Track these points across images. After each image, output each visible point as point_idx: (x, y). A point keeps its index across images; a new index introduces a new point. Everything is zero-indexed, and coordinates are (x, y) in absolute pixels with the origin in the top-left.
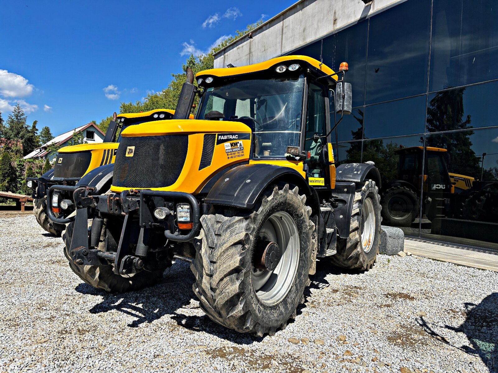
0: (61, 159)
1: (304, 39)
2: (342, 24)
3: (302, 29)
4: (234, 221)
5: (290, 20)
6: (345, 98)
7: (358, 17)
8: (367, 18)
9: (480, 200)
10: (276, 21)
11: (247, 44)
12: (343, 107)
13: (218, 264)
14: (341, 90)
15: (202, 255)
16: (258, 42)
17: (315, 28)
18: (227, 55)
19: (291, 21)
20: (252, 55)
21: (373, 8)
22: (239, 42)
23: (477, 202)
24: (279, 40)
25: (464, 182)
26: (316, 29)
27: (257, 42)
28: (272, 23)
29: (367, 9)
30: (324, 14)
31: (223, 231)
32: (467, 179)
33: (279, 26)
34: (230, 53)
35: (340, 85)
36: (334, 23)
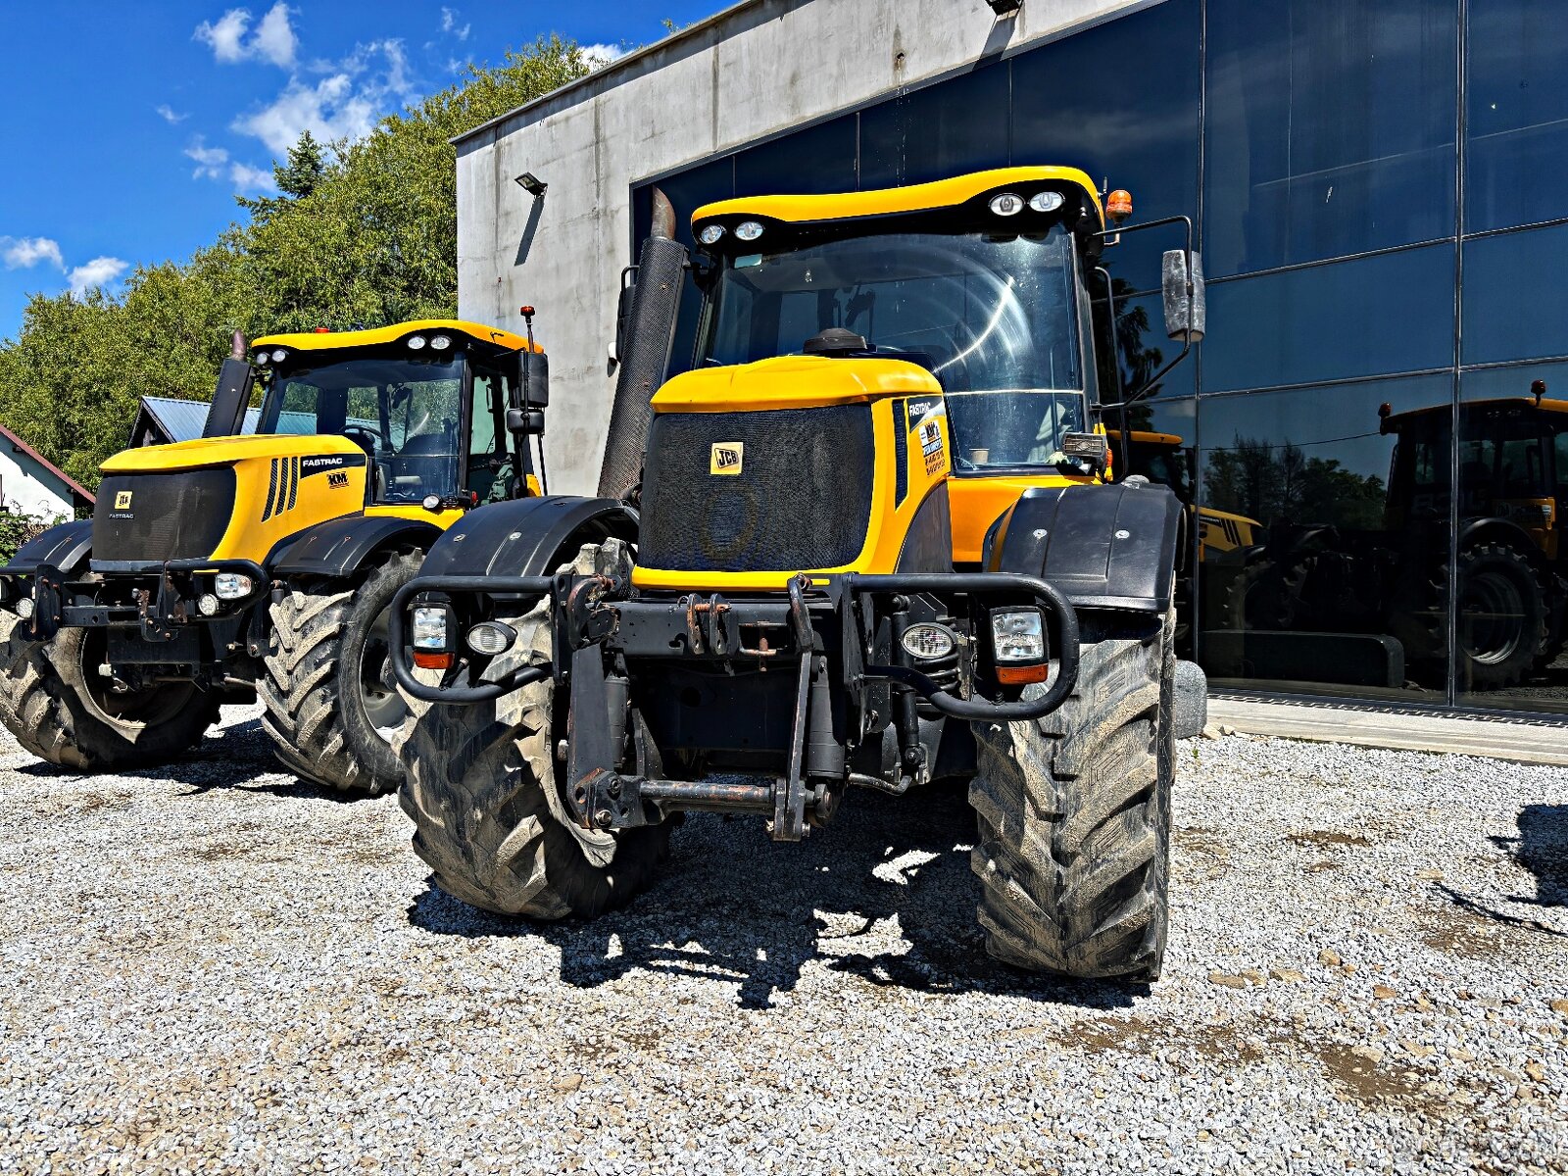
0: (129, 494)
1: (795, 107)
2: (920, 69)
3: (786, 74)
4: (1116, 653)
5: (742, 43)
6: (1195, 296)
7: (975, 51)
8: (1003, 58)
9: (1293, 577)
10: (689, 45)
11: (584, 111)
12: (1190, 321)
13: (1082, 782)
14: (1182, 272)
15: (1020, 760)
16: (627, 108)
17: (831, 76)
18: (510, 144)
19: (745, 47)
20: (606, 147)
21: (1023, 30)
22: (555, 104)
23: (1288, 583)
24: (703, 103)
25: (1222, 530)
26: (837, 80)
27: (622, 108)
28: (676, 49)
29: (1003, 29)
30: (860, 34)
31: (1087, 686)
32: (1228, 521)
33: (702, 59)
34: (520, 137)
35: (1179, 258)
36: (896, 66)
